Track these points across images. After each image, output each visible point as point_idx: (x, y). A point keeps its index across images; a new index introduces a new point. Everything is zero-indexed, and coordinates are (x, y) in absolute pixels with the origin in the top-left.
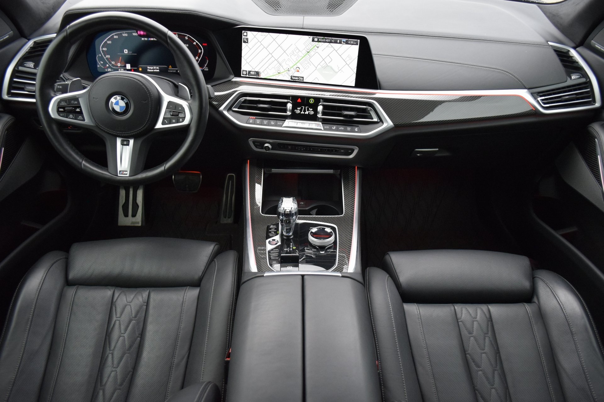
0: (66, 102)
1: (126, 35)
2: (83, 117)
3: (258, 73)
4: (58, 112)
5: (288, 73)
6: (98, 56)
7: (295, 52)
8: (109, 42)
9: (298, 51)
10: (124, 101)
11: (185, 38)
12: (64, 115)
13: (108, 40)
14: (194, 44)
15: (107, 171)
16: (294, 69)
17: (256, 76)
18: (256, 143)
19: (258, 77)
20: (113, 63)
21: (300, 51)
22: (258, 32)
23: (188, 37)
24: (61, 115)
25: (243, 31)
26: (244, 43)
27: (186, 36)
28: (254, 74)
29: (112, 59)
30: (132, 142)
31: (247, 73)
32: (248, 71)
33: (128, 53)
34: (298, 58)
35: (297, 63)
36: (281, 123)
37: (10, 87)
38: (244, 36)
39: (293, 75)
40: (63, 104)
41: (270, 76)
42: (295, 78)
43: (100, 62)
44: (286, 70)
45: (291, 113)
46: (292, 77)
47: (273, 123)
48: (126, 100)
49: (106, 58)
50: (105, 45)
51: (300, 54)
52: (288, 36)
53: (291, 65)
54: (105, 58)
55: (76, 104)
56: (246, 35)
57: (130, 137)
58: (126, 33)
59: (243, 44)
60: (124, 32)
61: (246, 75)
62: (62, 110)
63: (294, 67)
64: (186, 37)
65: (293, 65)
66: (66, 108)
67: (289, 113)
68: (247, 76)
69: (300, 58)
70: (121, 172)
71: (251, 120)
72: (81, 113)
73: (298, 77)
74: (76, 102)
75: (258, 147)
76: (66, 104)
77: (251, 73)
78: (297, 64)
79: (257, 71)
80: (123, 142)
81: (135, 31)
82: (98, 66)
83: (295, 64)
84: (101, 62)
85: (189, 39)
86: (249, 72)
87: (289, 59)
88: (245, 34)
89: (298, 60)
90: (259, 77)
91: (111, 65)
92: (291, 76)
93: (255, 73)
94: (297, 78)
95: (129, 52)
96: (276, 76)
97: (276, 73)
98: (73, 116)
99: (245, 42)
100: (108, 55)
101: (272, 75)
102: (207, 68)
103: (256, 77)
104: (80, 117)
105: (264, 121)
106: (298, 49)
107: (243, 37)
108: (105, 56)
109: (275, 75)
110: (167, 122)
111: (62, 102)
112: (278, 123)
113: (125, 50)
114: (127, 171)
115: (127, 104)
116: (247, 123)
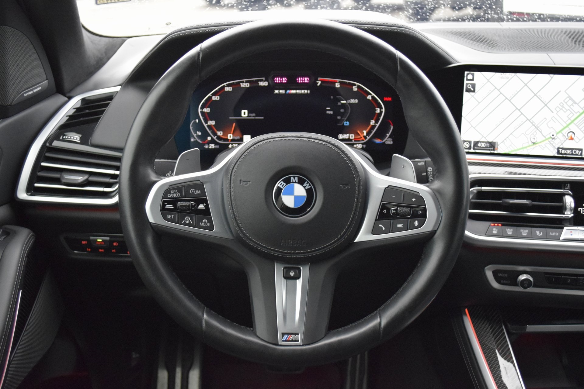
0: (179, 190)
1: (247, 85)
2: (210, 221)
3: (492, 145)
4: (163, 209)
5: (552, 143)
6: (193, 121)
7: (565, 105)
8: (216, 98)
9: (572, 102)
10: (305, 185)
11: (353, 89)
12: (175, 217)
13: (214, 94)
14: (368, 98)
15: (255, 334)
16: (563, 135)
17: (489, 150)
18: (500, 275)
19: (492, 152)
20: (220, 133)
21: (575, 103)
22: (494, 73)
23: (359, 87)
24: (169, 217)
25: (466, 73)
26: (467, 93)
27: (355, 85)
28: (486, 147)
29: (218, 127)
30: (305, 271)
31: (470, 146)
32: (474, 142)
33: (248, 116)
34: (572, 115)
35: (570, 124)
36: (557, 234)
37: (34, 177)
38: (467, 80)
39: (561, 147)
40: (174, 194)
41: (516, 149)
42: (565, 152)
43: (196, 133)
44: (548, 137)
45: (572, 215)
46: (560, 150)
47: (540, 233)
48: (308, 184)
49: (209, 126)
50: (209, 103)
51: (576, 108)
52: (552, 78)
53: (559, 128)
54: (205, 125)
55: (198, 195)
56: (472, 78)
57: (303, 261)
58: (247, 82)
59: (466, 95)
60: (244, 80)
61: (470, 148)
62: (171, 207)
63: (563, 132)
64: (354, 87)
65: (562, 128)
66: (179, 204)
67: (569, 214)
68: (472, 150)
69: (576, 115)
70: (286, 336)
71: (494, 229)
72: (206, 213)
73: (572, 149)
74: (199, 192)
75: (502, 281)
76: (179, 195)
77: (479, 145)
78: (570, 126)
79: (490, 141)
80: (286, 272)
81: (264, 78)
82: (192, 140)
83: (565, 125)
84: (198, 132)
85: (359, 91)
86: (476, 143)
87: (553, 118)
88: (470, 77)
89: (572, 119)
90: (496, 152)
91: (215, 138)
92: (558, 148)
93: (488, 145)
94: (569, 152)
95: (250, 115)
96: (528, 148)
97: (528, 142)
98: (191, 219)
99: (468, 90)
100: (211, 120)
101: (522, 147)
102: (391, 140)
103: (488, 152)
104: (205, 222)
105: (522, 231)
106: (571, 99)
107: (466, 82)
108: (206, 123)
109: (526, 147)
110: (384, 229)
111: (172, 192)
112: (551, 234)
113: (243, 111)
114: (298, 334)
115: (309, 191)
116: (486, 235)
